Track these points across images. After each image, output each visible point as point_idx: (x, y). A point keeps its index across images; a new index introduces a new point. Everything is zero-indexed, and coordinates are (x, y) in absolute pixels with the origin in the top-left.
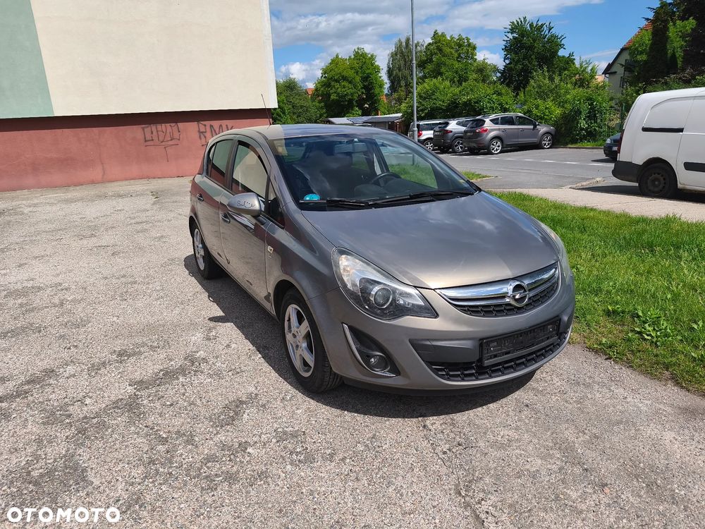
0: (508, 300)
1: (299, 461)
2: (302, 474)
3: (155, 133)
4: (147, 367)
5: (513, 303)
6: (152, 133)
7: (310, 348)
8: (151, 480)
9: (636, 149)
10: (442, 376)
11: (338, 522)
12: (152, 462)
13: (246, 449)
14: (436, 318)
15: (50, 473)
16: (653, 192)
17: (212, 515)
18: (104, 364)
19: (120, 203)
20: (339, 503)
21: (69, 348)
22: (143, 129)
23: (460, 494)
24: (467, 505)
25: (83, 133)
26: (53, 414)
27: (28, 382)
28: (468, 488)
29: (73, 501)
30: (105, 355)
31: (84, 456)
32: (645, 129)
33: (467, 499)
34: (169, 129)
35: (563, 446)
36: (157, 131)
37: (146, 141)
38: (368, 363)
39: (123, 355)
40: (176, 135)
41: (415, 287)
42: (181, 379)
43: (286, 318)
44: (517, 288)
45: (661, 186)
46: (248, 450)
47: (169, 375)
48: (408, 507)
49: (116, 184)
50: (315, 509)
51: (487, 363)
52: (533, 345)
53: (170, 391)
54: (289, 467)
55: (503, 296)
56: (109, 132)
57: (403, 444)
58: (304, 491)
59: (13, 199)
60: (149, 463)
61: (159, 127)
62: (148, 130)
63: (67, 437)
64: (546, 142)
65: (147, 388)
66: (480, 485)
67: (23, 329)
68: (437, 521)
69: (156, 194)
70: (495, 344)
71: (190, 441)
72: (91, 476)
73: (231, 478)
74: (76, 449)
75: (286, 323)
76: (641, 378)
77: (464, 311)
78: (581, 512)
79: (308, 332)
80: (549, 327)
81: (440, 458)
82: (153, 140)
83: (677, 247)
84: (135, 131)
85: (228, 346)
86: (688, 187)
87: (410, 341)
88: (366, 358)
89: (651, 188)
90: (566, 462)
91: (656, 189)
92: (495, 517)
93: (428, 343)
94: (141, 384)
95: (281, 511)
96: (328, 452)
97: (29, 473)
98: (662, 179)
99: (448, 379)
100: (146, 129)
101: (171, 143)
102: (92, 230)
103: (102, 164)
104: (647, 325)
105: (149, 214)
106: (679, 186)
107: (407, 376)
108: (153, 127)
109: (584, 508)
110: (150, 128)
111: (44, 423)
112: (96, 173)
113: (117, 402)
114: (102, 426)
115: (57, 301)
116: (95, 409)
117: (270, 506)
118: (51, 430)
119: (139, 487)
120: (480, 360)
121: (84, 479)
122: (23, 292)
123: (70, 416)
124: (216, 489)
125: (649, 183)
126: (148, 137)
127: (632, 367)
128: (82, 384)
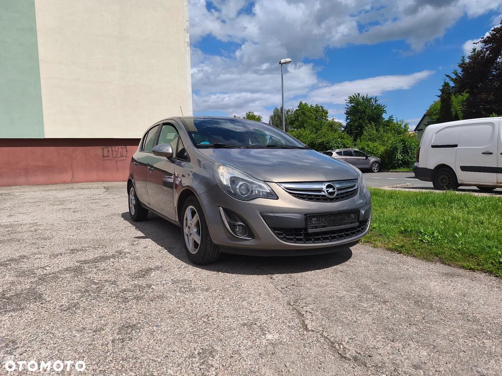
0: (323, 193)
1: (185, 291)
2: (187, 296)
3: (110, 151)
4: (91, 255)
5: (327, 195)
6: (109, 152)
7: (198, 232)
8: (85, 298)
9: (429, 160)
10: (281, 239)
11: (207, 315)
12: (87, 291)
14: (277, 199)
15: (18, 295)
16: (443, 187)
17: (124, 312)
18: (61, 254)
19: (82, 192)
20: (209, 308)
21: (39, 248)
22: (103, 149)
23: (290, 304)
24: (294, 309)
25: (62, 150)
26: (24, 272)
27: (9, 261)
28: (296, 302)
30: (62, 250)
31: (41, 289)
32: (433, 147)
33: (295, 306)
34: (120, 150)
36: (112, 151)
37: (104, 157)
38: (233, 230)
39: (73, 251)
40: (125, 154)
41: (264, 181)
42: (112, 260)
43: (185, 218)
44: (328, 187)
45: (447, 183)
46: (152, 287)
47: (103, 258)
48: (255, 310)
49: (80, 184)
50: (192, 310)
51: (310, 231)
52: (341, 224)
53: (103, 265)
54: (178, 293)
55: (320, 191)
56: (80, 150)
57: (256, 285)
58: (187, 303)
59: (8, 190)
61: (114, 148)
62: (106, 150)
63: (31, 281)
64: (375, 168)
65: (88, 263)
66: (304, 301)
67: (9, 240)
68: (273, 315)
69: (107, 188)
70: (315, 219)
71: (114, 282)
72: (45, 297)
73: (137, 298)
74: (36, 286)
75: (185, 221)
77: (295, 196)
78: (369, 312)
79: (198, 221)
80: (352, 215)
81: (279, 291)
82: (108, 156)
83: (450, 202)
84: (98, 150)
86: (465, 183)
87: (260, 213)
88: (233, 227)
89: (441, 185)
90: (363, 293)
92: (312, 313)
93: (272, 215)
94: (85, 262)
95: (169, 311)
96: (206, 288)
97: (4, 295)
98: (447, 178)
99: (285, 241)
100: (104, 149)
101: (120, 159)
102: (62, 202)
103: (72, 170)
106: (459, 182)
107: (259, 238)
108: (110, 148)
109: (371, 310)
110: (107, 149)
111: (17, 276)
112: (67, 176)
113: (67, 268)
114: (55, 277)
115: (33, 229)
116: (53, 271)
117: (163, 309)
118: (22, 279)
119: (77, 301)
120: (306, 229)
121: (40, 298)
122: (11, 226)
123: (34, 274)
124: (128, 302)
125: (439, 181)
126: (106, 154)
127: (414, 256)
128: (45, 261)
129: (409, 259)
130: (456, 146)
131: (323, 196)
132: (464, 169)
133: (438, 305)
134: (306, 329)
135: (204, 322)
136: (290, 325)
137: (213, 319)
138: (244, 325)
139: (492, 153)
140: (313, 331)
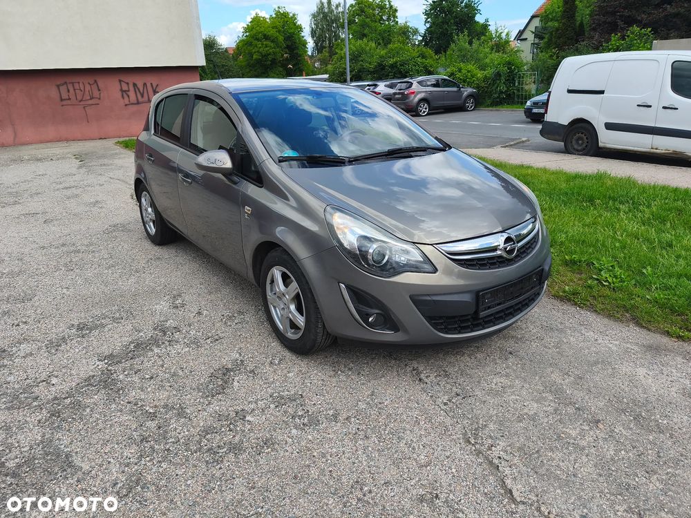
0: (499, 252)
1: (303, 424)
2: (310, 437)
3: (71, 91)
4: (116, 338)
5: (505, 255)
6: (69, 91)
7: (299, 309)
8: (148, 459)
9: (562, 110)
10: (440, 330)
11: (357, 482)
12: (144, 439)
13: (245, 417)
14: (435, 273)
15: (29, 461)
16: (577, 150)
17: (224, 488)
18: (63, 340)
19: (41, 168)
20: (354, 463)
21: (18, 325)
22: (58, 86)
23: (470, 443)
24: (479, 453)
28: (476, 436)
29: (63, 490)
30: (62, 329)
31: (64, 441)
32: (570, 91)
33: (477, 446)
34: (88, 87)
35: (553, 389)
36: (74, 90)
37: (62, 100)
38: (366, 321)
39: (83, 329)
40: (96, 93)
41: (414, 243)
42: (156, 350)
44: (508, 240)
45: (584, 145)
46: (247, 418)
47: (141, 347)
48: (423, 459)
49: (30, 147)
50: (331, 471)
51: (482, 314)
52: (520, 295)
53: (149, 362)
54: (294, 431)
55: (495, 249)
56: (19, 87)
57: (403, 399)
58: (315, 454)
60: (142, 441)
61: (76, 84)
62: (63, 88)
63: (39, 421)
64: (470, 104)
65: (121, 362)
66: (486, 431)
68: (454, 470)
69: (80, 157)
70: (490, 295)
71: (181, 413)
72: (77, 461)
73: (236, 449)
74: (53, 433)
75: (268, 286)
76: (606, 321)
77: (462, 265)
78: (584, 448)
79: (298, 294)
80: (534, 277)
81: (442, 410)
82: (69, 99)
84: (48, 90)
85: (199, 313)
86: (608, 146)
87: (411, 297)
88: (365, 317)
89: (576, 147)
90: (559, 404)
91: (580, 148)
92: (508, 461)
93: (428, 298)
94: (111, 358)
95: (296, 477)
96: (331, 412)
98: (585, 138)
99: (446, 333)
100: (61, 88)
101: (90, 102)
102: (14, 197)
103: (13, 125)
104: (602, 272)
105: (77, 178)
106: (601, 145)
108: (69, 85)
109: (585, 444)
110: (65, 86)
111: (8, 409)
112: (6, 135)
113: (88, 379)
114: (77, 406)
116: (66, 387)
117: (283, 472)
118: (19, 415)
119: (136, 467)
120: (476, 312)
121: (70, 465)
123: (37, 398)
124: (222, 461)
125: (574, 142)
126: (65, 96)
127: (596, 311)
128: (43, 363)
129: (590, 317)
130: (602, 92)
131: (500, 257)
132: (609, 126)
133: (665, 422)
134: (513, 500)
135: (359, 500)
136: (486, 491)
137: (370, 492)
138: (421, 499)
139: (650, 106)
140: (524, 503)
